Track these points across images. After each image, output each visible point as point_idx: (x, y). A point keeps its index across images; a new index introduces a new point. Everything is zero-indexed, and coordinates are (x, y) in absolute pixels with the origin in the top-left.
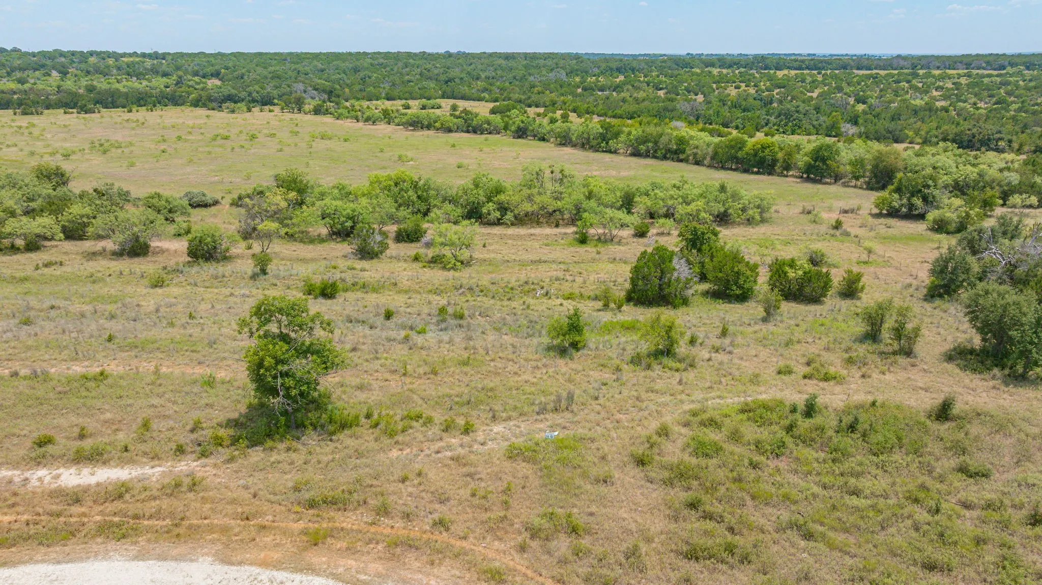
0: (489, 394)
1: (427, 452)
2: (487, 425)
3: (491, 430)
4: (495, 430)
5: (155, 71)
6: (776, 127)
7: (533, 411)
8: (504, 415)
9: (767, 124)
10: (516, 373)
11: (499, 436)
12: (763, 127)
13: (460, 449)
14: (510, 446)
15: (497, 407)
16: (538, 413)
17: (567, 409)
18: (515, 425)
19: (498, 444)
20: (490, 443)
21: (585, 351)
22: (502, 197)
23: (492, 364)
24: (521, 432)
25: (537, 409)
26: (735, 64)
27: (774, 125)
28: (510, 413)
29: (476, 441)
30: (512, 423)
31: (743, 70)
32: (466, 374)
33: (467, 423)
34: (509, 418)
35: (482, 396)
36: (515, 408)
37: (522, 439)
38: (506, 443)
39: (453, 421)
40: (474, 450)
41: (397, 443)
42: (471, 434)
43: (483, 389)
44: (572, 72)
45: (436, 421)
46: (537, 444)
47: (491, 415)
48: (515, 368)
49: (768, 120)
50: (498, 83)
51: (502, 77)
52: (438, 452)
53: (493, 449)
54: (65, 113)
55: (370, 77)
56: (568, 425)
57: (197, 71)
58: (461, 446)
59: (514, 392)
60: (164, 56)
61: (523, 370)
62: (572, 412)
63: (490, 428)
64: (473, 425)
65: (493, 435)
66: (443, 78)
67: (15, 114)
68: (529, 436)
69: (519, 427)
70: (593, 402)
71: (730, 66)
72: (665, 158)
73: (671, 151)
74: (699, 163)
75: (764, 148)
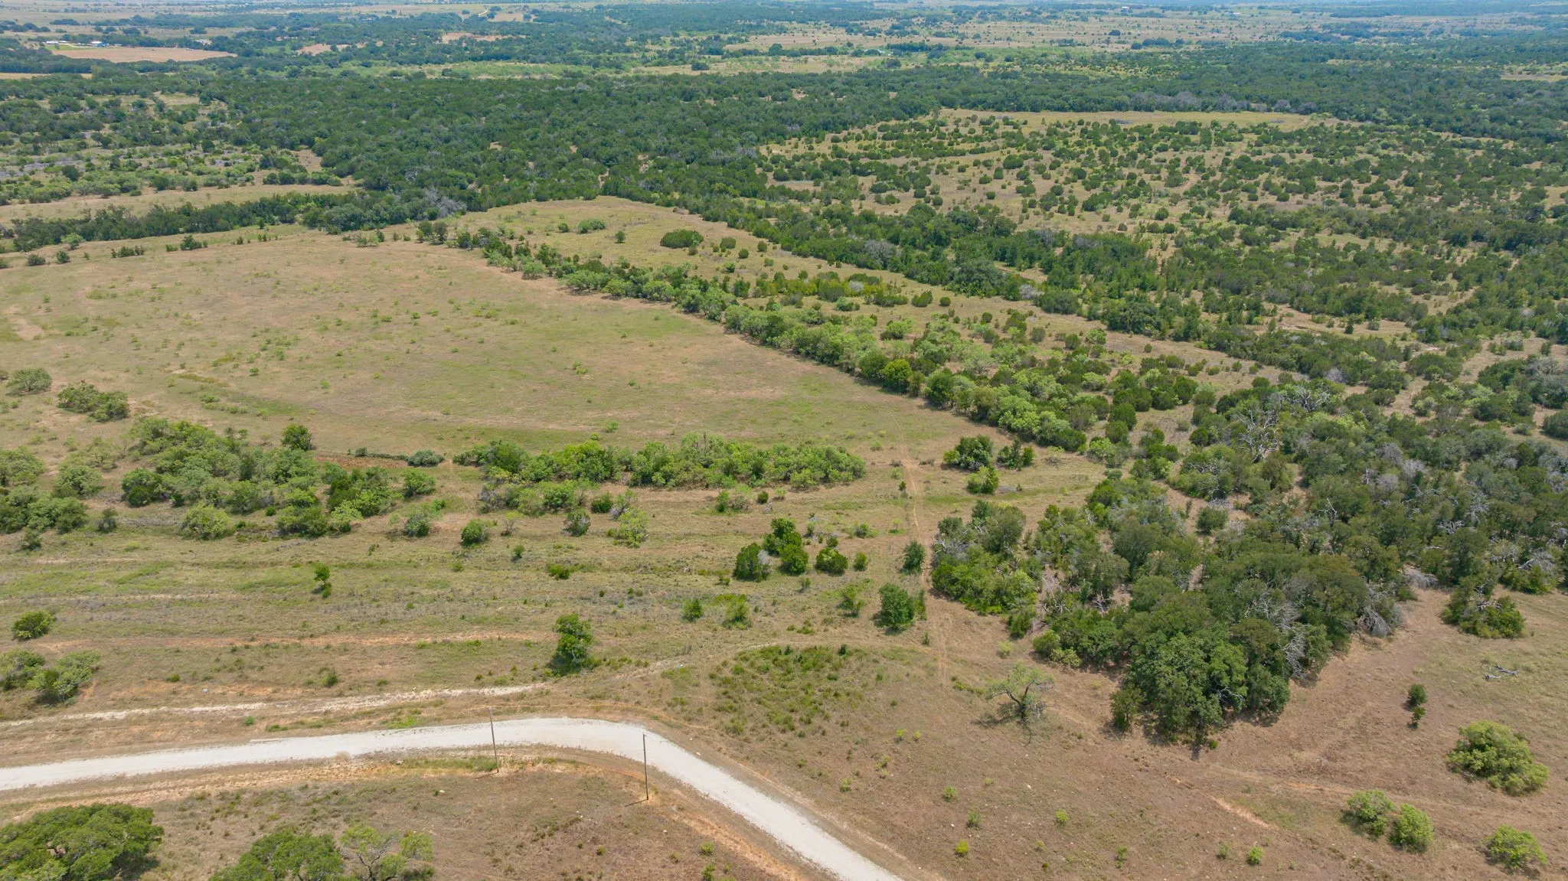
0: (655, 646)
1: (631, 675)
6: (957, 286)
7: (674, 655)
8: (661, 657)
10: (668, 633)
11: (659, 668)
14: (663, 672)
15: (658, 653)
18: (665, 662)
19: (658, 671)
20: (655, 671)
22: (666, 467)
23: (657, 628)
24: (668, 665)
27: (956, 283)
28: (664, 656)
29: (649, 670)
32: (645, 635)
33: (646, 662)
34: (663, 659)
35: (652, 647)
36: (666, 653)
37: (668, 669)
39: (640, 661)
40: (649, 674)
41: (618, 672)
42: (647, 667)
43: (652, 643)
45: (633, 661)
46: (674, 670)
47: (656, 657)
52: (635, 675)
53: (656, 674)
56: (688, 661)
58: (644, 672)
59: (667, 644)
61: (672, 631)
62: (690, 654)
63: (655, 664)
65: (656, 667)
68: (671, 668)
70: (700, 649)
72: (822, 362)
73: (827, 356)
74: (850, 371)
75: (897, 371)
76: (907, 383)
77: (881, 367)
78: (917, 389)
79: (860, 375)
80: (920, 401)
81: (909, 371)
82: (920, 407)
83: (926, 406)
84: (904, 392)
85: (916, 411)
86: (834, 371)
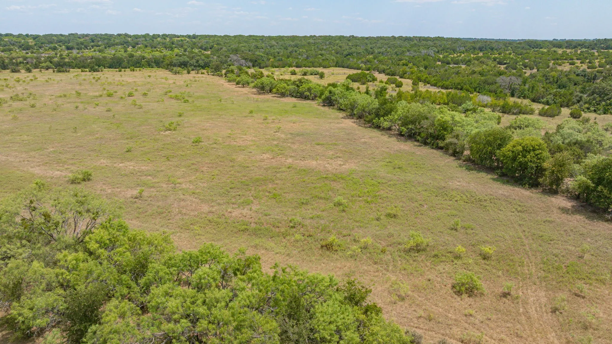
6: (587, 105)
9: (579, 101)
12: (574, 104)
26: (579, 45)
27: (585, 103)
31: (584, 50)
49: (581, 97)
54: (82, 71)
67: (54, 72)
72: (425, 143)
73: (431, 136)
74: (456, 154)
75: (526, 151)
76: (540, 171)
77: (500, 146)
78: (558, 181)
79: (468, 160)
80: (561, 201)
81: (546, 154)
82: (564, 210)
83: (575, 211)
84: (534, 185)
85: (556, 216)
86: (437, 153)
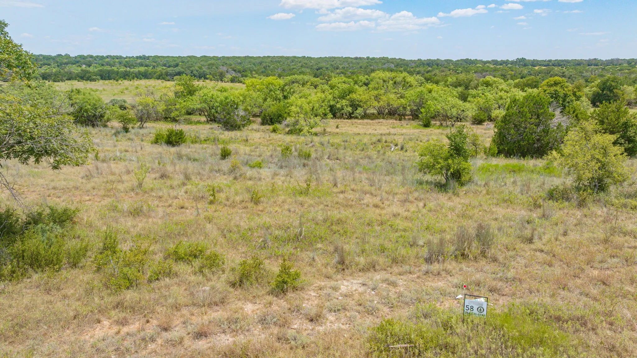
0: (334, 228)
1: (176, 333)
2: (328, 277)
3: (335, 289)
4: (343, 289)
5: (141, 65)
7: (417, 257)
8: (362, 260)
10: (376, 206)
11: (351, 303)
13: (257, 330)
14: (381, 329)
15: (350, 247)
16: (429, 260)
17: (483, 254)
18: (385, 281)
19: (351, 320)
20: (331, 317)
21: (472, 187)
22: (354, 96)
23: (341, 196)
24: (400, 295)
25: (425, 252)
26: (504, 63)
28: (375, 257)
29: (298, 309)
30: (378, 276)
31: (510, 66)
32: (302, 204)
33: (285, 270)
34: (372, 267)
35: (322, 231)
36: (383, 250)
37: (405, 312)
38: (369, 321)
39: (258, 265)
40: (290, 333)
41: (118, 305)
42: (290, 295)
43: (325, 221)
44: (398, 65)
45: (228, 266)
46: (446, 326)
47: (336, 258)
48: (376, 200)
50: (350, 70)
51: (353, 67)
52: (201, 335)
53: (338, 333)
55: (269, 67)
56: (500, 284)
57: (165, 64)
58: (263, 321)
59: (378, 228)
60: (148, 58)
61: (387, 203)
62: (495, 260)
63: (333, 283)
64: (297, 275)
65: (338, 300)
66: (315, 67)
68: (425, 307)
69: (394, 284)
70: (527, 247)
71: (501, 64)
